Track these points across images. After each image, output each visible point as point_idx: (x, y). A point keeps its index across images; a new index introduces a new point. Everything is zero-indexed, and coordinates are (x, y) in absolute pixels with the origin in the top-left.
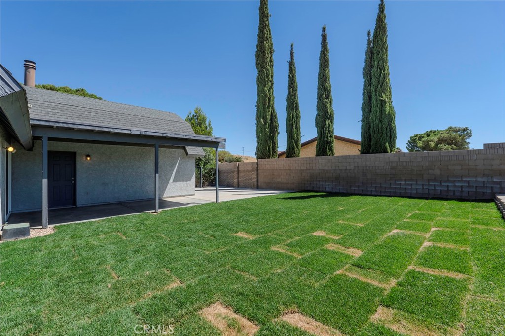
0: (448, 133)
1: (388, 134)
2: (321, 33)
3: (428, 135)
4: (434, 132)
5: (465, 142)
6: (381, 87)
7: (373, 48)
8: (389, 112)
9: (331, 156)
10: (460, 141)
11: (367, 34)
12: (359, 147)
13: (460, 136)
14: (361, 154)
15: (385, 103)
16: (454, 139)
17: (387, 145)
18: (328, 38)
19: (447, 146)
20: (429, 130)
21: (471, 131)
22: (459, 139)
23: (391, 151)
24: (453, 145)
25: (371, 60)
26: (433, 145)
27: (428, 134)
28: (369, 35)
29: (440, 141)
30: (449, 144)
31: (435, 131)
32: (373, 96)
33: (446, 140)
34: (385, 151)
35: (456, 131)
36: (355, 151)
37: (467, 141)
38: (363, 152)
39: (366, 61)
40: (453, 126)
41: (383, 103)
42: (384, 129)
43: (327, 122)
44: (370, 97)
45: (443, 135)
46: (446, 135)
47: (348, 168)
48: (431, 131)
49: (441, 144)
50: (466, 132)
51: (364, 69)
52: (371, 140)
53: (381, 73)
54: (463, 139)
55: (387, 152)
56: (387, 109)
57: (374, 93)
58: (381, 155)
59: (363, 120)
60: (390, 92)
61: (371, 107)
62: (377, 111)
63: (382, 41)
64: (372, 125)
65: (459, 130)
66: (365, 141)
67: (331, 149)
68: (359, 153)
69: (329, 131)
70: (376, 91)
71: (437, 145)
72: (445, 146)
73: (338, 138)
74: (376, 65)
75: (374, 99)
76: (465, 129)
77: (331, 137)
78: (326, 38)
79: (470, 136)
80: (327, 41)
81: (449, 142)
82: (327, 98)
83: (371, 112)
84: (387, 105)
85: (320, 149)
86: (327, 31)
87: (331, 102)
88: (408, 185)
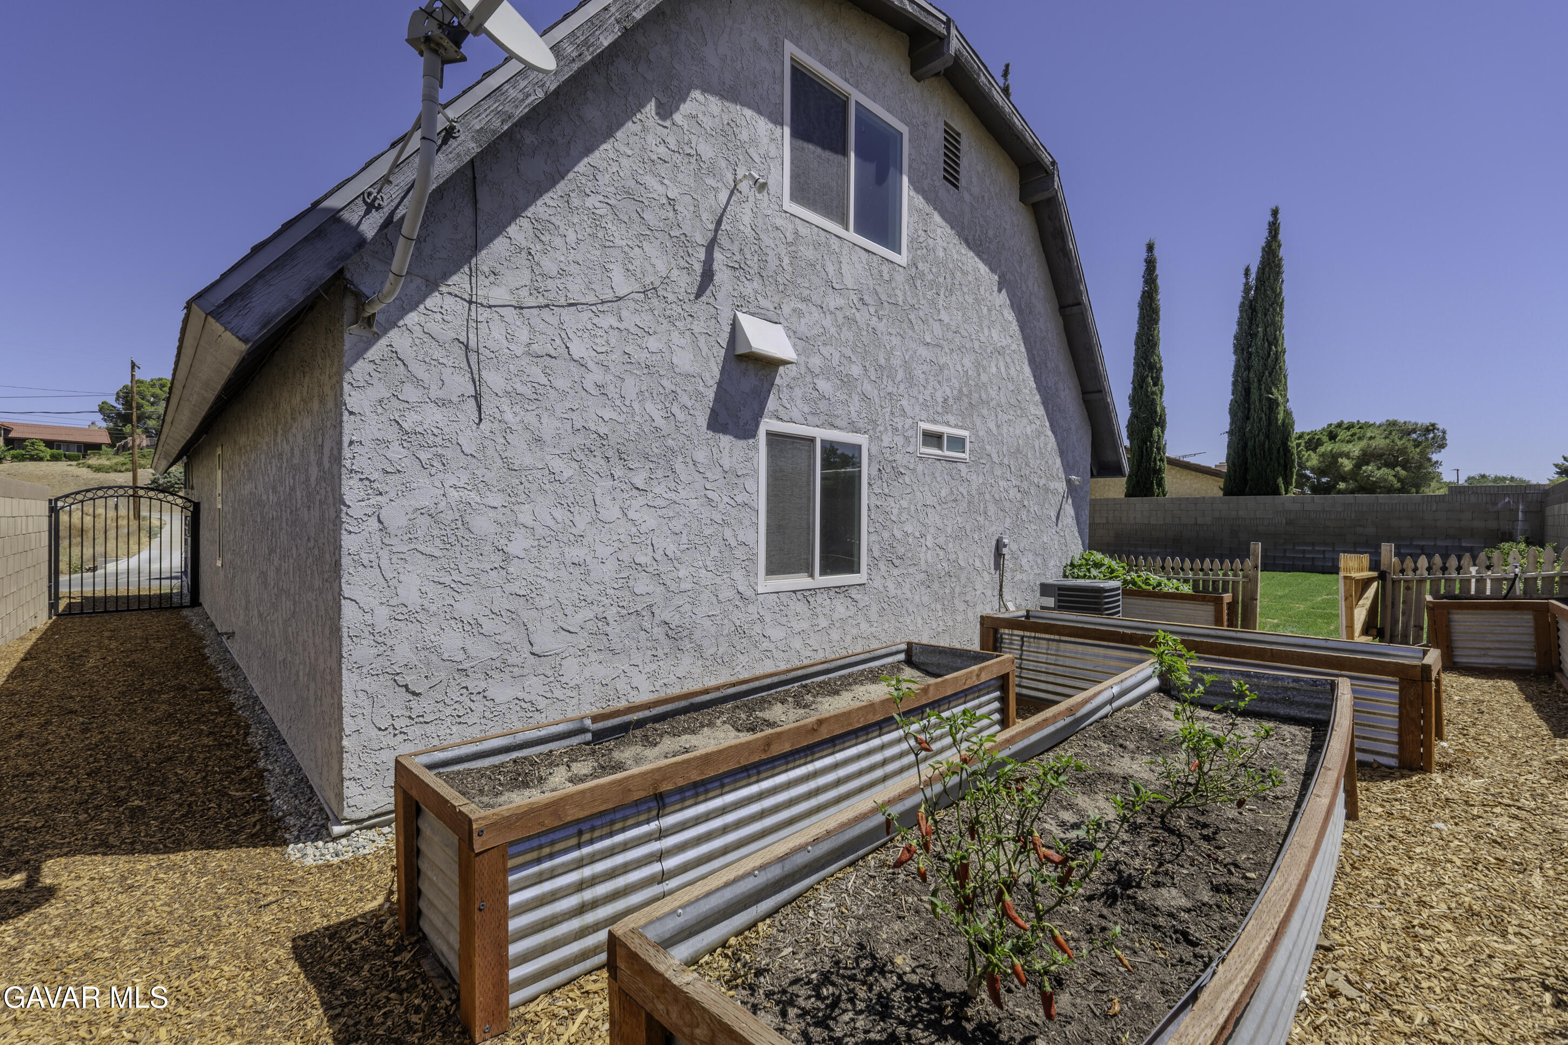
0: (1386, 438)
1: (1282, 461)
2: (1144, 255)
3: (1332, 437)
4: (1348, 428)
5: (1429, 460)
6: (1270, 374)
7: (1255, 298)
8: (1284, 420)
9: (1161, 498)
10: (1417, 457)
11: (1243, 272)
12: (1221, 482)
13: (1416, 446)
14: (1225, 494)
15: (1278, 405)
16: (1403, 451)
17: (1280, 481)
18: (1158, 266)
19: (1384, 470)
20: (1335, 422)
21: (1444, 432)
22: (1414, 453)
23: (1287, 492)
24: (1398, 469)
25: (1251, 323)
26: (1347, 465)
27: (1331, 432)
28: (1247, 273)
29: (1365, 458)
30: (1387, 465)
31: (1350, 426)
32: (1254, 390)
33: (1381, 456)
34: (1276, 492)
35: (1406, 431)
36: (1213, 489)
37: (1435, 457)
38: (1229, 491)
39: (1240, 324)
40: (1401, 420)
41: (1273, 405)
42: (1275, 452)
43: (1155, 431)
44: (1247, 392)
45: (1374, 443)
46: (1380, 443)
47: (1200, 521)
48: (1340, 425)
49: (1368, 464)
50: (1431, 435)
51: (1236, 338)
52: (1246, 470)
53: (1270, 349)
54: (1423, 454)
55: (1280, 494)
56: (1281, 416)
57: (1256, 385)
58: (1269, 499)
59: (1231, 433)
60: (1286, 384)
61: (1249, 409)
62: (1260, 419)
63: (1274, 291)
64: (1250, 444)
65: (1414, 431)
66: (1235, 471)
67: (1160, 484)
68: (1221, 493)
69: (1158, 449)
70: (1259, 381)
71: (1358, 466)
72: (1379, 468)
73: (1174, 463)
74: (1261, 335)
75: (1255, 396)
76: (1432, 428)
77: (1162, 460)
78: (1154, 267)
79: (1442, 446)
80: (1157, 272)
81: (1389, 459)
82: (1155, 384)
83: (1248, 418)
84: (1281, 408)
85: (1138, 482)
86: (1156, 252)
87: (1161, 393)
88: (1318, 552)
